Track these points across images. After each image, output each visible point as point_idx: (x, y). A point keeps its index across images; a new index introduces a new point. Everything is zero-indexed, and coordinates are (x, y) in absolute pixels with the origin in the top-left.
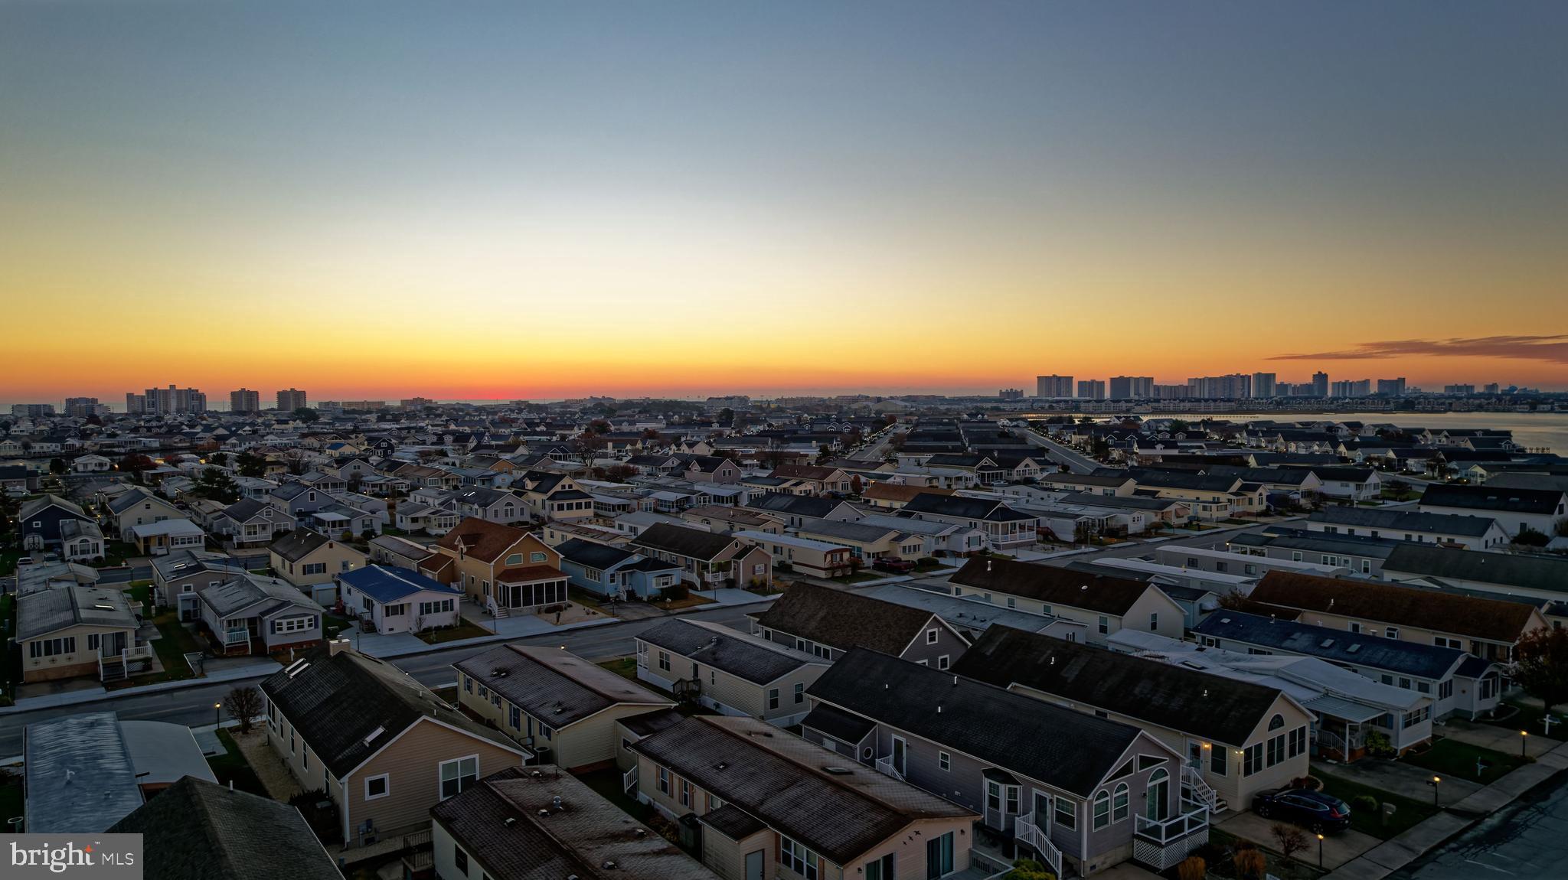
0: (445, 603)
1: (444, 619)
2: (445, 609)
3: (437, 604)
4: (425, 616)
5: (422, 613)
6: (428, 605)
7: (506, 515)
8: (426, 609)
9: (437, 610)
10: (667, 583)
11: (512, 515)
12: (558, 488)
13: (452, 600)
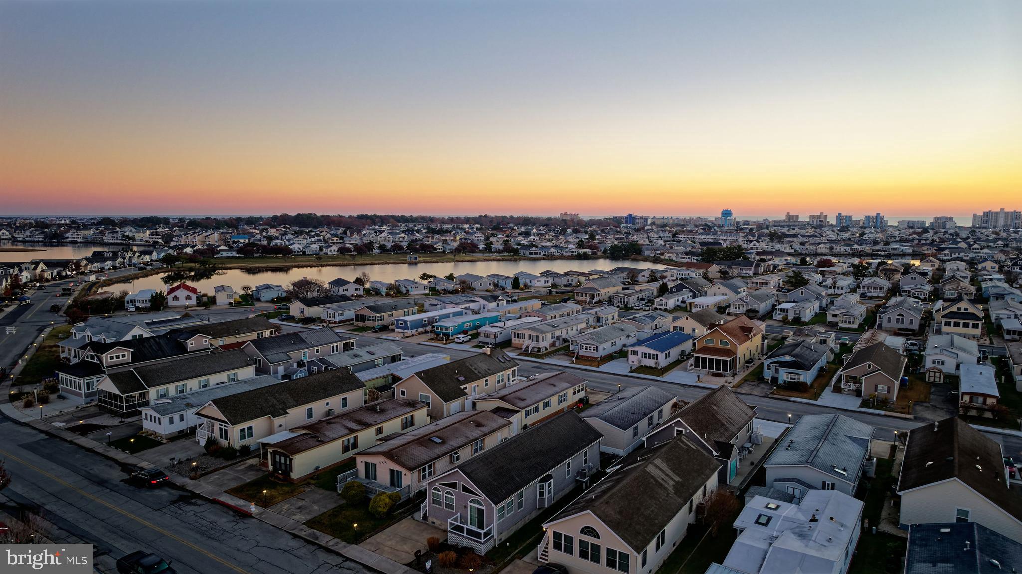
0: (654, 355)
1: (650, 363)
2: (654, 358)
3: (650, 355)
4: (644, 359)
5: (642, 358)
6: (646, 354)
7: (898, 322)
8: (644, 356)
9: (650, 358)
10: (795, 379)
11: (902, 323)
12: (954, 309)
13: (657, 355)
